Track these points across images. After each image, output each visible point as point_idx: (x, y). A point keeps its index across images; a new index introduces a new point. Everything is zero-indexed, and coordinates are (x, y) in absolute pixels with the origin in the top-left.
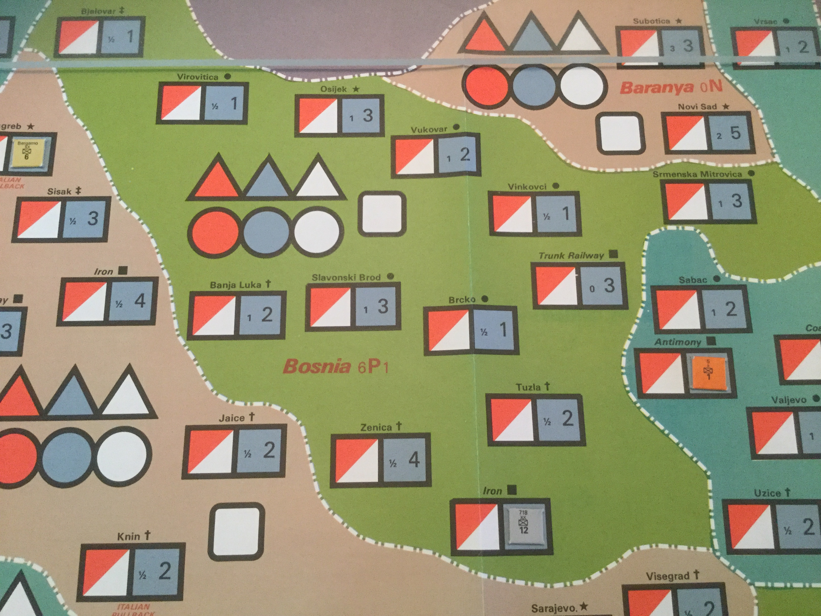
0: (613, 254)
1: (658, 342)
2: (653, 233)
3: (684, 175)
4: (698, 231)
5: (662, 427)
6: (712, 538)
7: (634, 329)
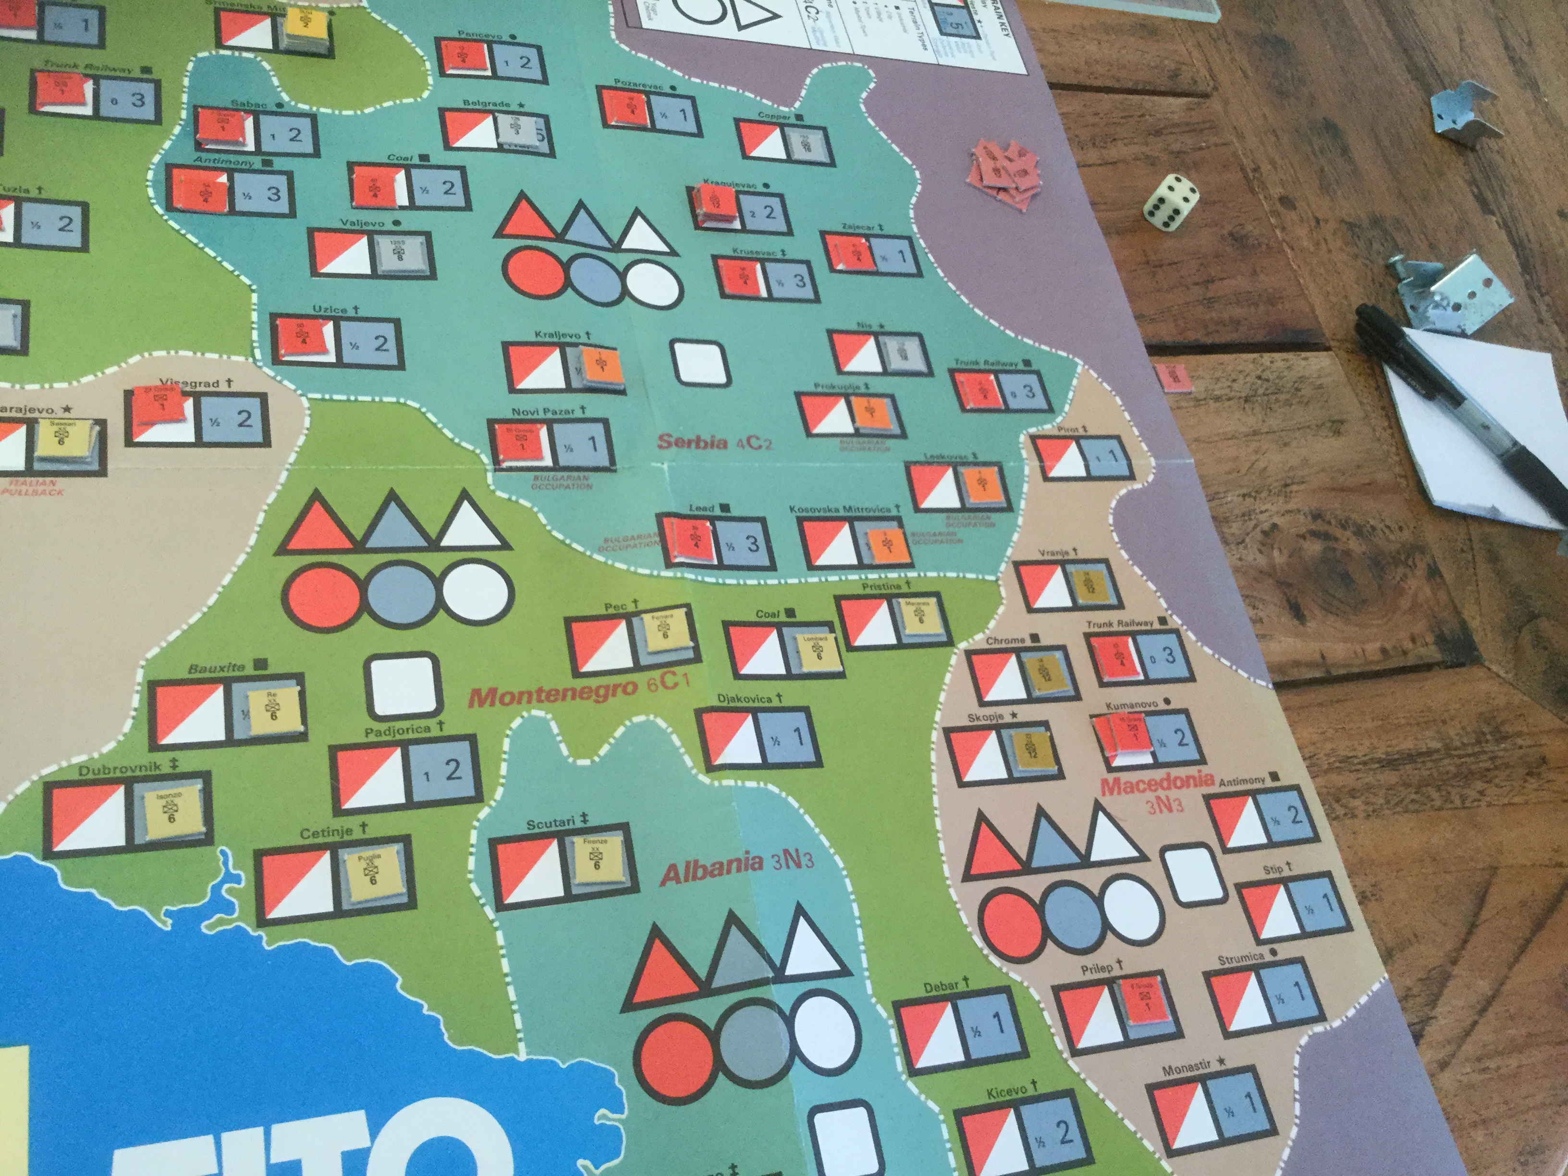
0: (146, 70)
1: (199, 159)
2: (200, 55)
3: (247, 6)
4: (259, 59)
5: (195, 241)
6: (253, 348)
7: (167, 145)
